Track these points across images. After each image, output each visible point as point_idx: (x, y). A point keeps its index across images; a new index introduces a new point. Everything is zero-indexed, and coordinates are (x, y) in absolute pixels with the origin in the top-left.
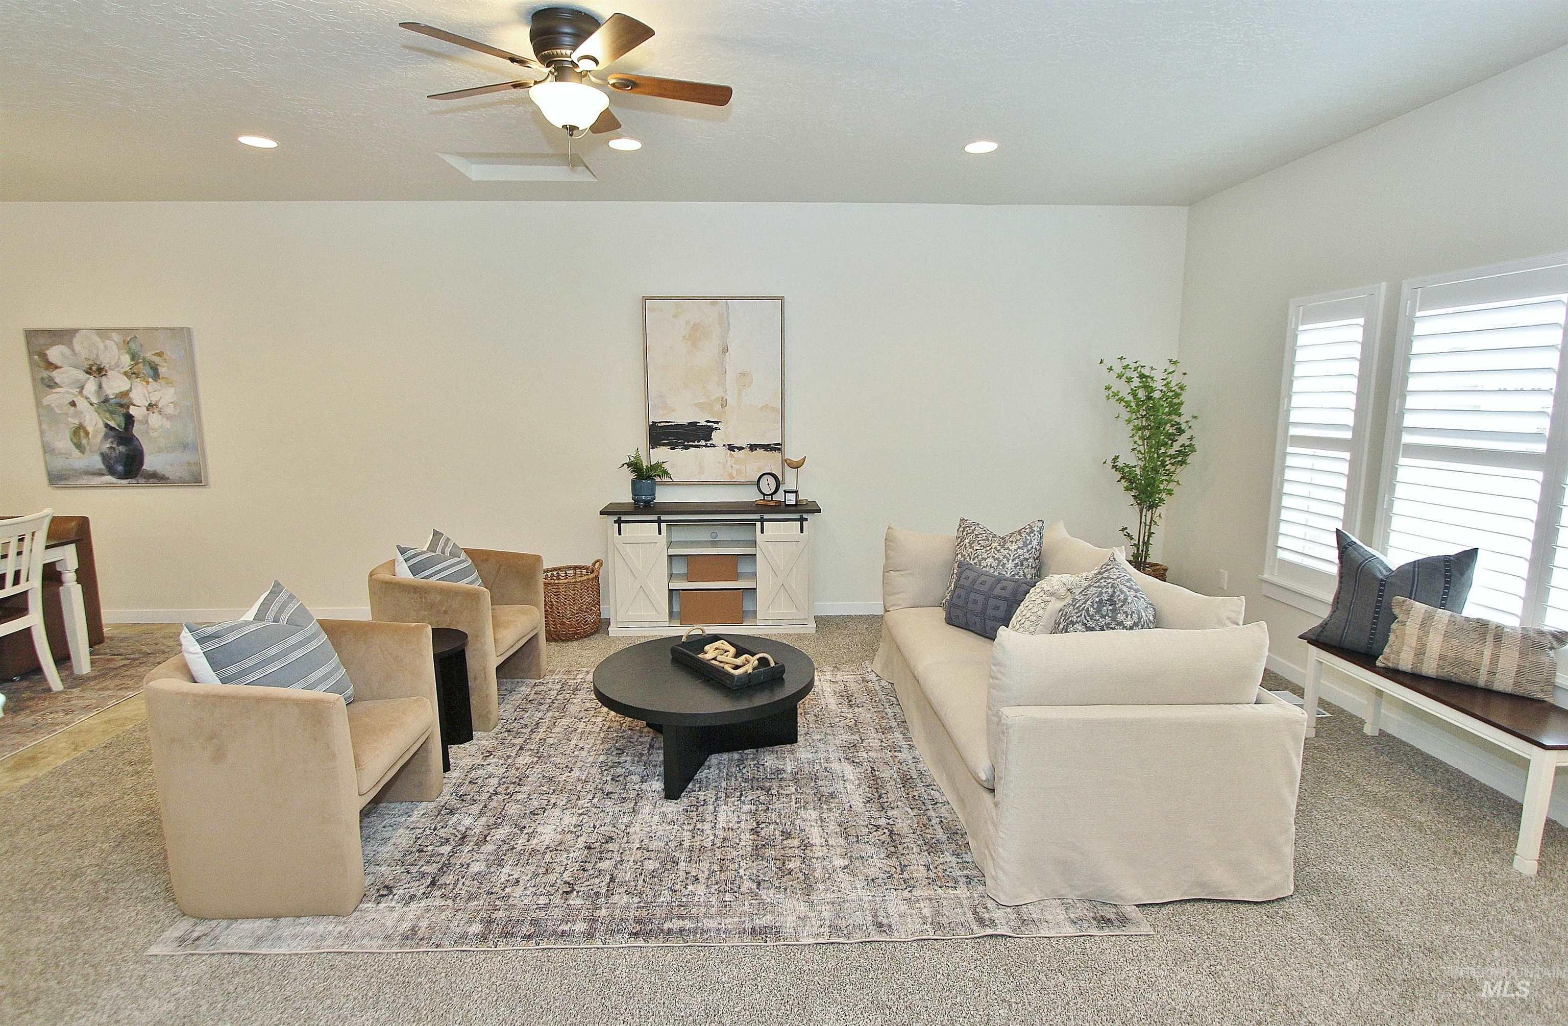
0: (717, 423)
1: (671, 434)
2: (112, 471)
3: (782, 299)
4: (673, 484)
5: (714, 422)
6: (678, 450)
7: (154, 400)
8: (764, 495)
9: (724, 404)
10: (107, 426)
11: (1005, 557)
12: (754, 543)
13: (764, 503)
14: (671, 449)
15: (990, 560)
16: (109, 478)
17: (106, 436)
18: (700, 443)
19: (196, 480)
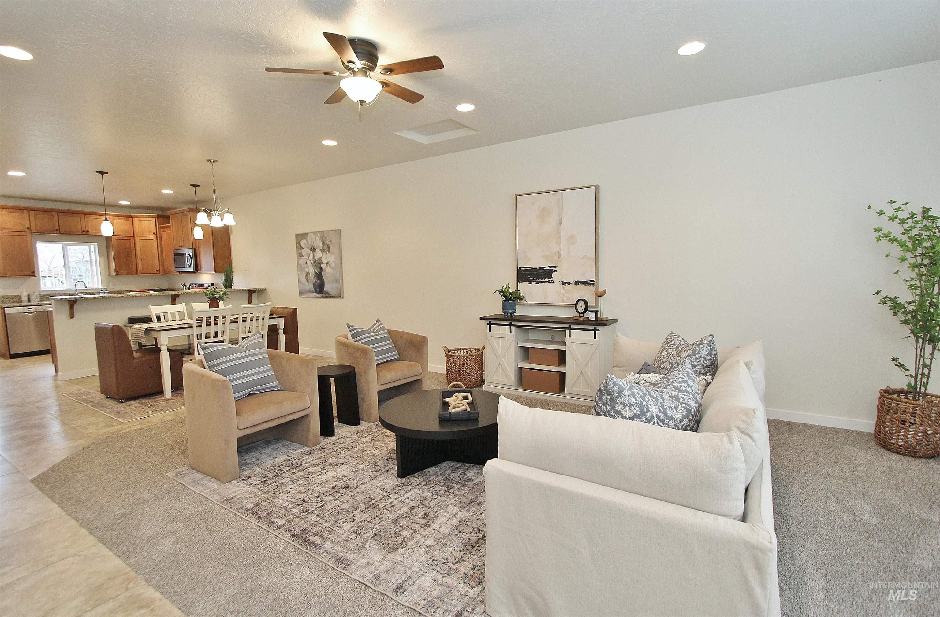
0: (555, 267)
1: (529, 275)
2: (316, 292)
3: (597, 187)
4: (526, 304)
5: (554, 267)
6: (533, 284)
7: (328, 260)
8: (579, 313)
9: (560, 255)
10: (315, 271)
11: (676, 362)
12: (564, 343)
13: (578, 318)
14: (529, 283)
15: (667, 364)
16: (315, 294)
17: (315, 276)
18: (545, 280)
19: (339, 296)
